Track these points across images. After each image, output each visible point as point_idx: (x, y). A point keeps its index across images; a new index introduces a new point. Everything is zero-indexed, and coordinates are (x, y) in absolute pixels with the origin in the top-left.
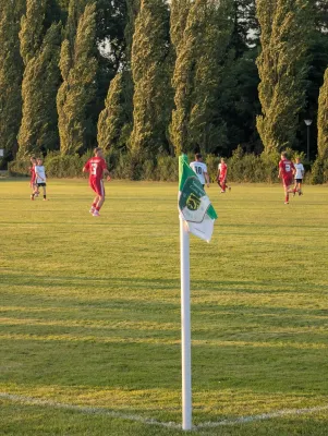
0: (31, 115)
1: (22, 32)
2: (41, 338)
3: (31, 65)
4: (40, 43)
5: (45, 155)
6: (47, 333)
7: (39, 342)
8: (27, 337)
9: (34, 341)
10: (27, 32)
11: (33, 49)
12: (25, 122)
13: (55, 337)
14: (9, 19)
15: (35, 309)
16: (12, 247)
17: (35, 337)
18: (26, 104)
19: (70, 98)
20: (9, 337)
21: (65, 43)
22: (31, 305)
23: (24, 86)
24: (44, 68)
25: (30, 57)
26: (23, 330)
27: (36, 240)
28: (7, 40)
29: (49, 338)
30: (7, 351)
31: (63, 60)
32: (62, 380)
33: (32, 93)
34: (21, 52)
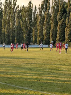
0: (59, 34)
1: (58, 16)
2: (64, 83)
3: (60, 23)
4: (62, 18)
5: (62, 42)
6: (65, 82)
7: (63, 84)
8: (61, 82)
9: (62, 83)
10: (59, 16)
11: (60, 19)
12: (58, 35)
13: (67, 83)
14: (55, 13)
15: (62, 76)
16: (56, 62)
17: (62, 82)
18: (58, 31)
19: (68, 30)
20: (57, 82)
21: (67, 18)
22: (61, 75)
23: (58, 27)
24: (62, 23)
25: (59, 21)
26: (60, 81)
27: (61, 61)
28: (55, 17)
29: (65, 83)
30: (56, 85)
31: (67, 21)
32: (69, 92)
33: (60, 29)
34: (58, 20)
